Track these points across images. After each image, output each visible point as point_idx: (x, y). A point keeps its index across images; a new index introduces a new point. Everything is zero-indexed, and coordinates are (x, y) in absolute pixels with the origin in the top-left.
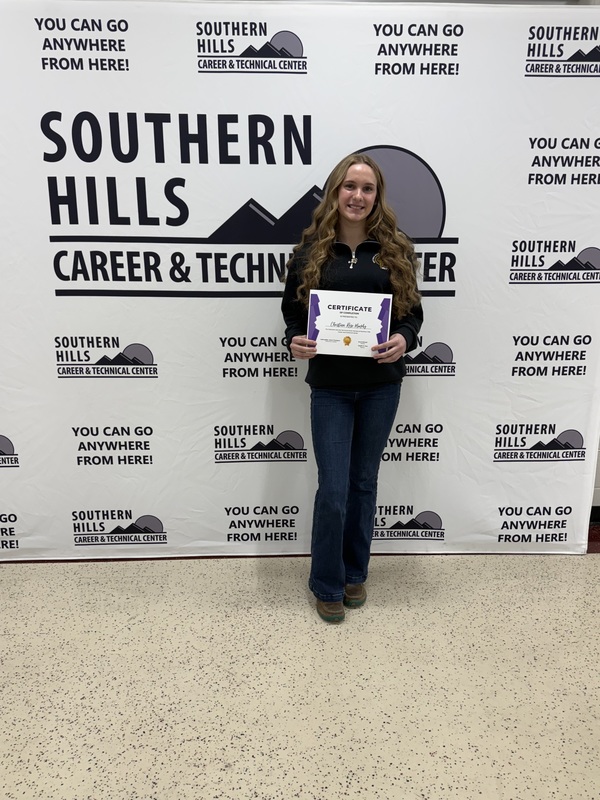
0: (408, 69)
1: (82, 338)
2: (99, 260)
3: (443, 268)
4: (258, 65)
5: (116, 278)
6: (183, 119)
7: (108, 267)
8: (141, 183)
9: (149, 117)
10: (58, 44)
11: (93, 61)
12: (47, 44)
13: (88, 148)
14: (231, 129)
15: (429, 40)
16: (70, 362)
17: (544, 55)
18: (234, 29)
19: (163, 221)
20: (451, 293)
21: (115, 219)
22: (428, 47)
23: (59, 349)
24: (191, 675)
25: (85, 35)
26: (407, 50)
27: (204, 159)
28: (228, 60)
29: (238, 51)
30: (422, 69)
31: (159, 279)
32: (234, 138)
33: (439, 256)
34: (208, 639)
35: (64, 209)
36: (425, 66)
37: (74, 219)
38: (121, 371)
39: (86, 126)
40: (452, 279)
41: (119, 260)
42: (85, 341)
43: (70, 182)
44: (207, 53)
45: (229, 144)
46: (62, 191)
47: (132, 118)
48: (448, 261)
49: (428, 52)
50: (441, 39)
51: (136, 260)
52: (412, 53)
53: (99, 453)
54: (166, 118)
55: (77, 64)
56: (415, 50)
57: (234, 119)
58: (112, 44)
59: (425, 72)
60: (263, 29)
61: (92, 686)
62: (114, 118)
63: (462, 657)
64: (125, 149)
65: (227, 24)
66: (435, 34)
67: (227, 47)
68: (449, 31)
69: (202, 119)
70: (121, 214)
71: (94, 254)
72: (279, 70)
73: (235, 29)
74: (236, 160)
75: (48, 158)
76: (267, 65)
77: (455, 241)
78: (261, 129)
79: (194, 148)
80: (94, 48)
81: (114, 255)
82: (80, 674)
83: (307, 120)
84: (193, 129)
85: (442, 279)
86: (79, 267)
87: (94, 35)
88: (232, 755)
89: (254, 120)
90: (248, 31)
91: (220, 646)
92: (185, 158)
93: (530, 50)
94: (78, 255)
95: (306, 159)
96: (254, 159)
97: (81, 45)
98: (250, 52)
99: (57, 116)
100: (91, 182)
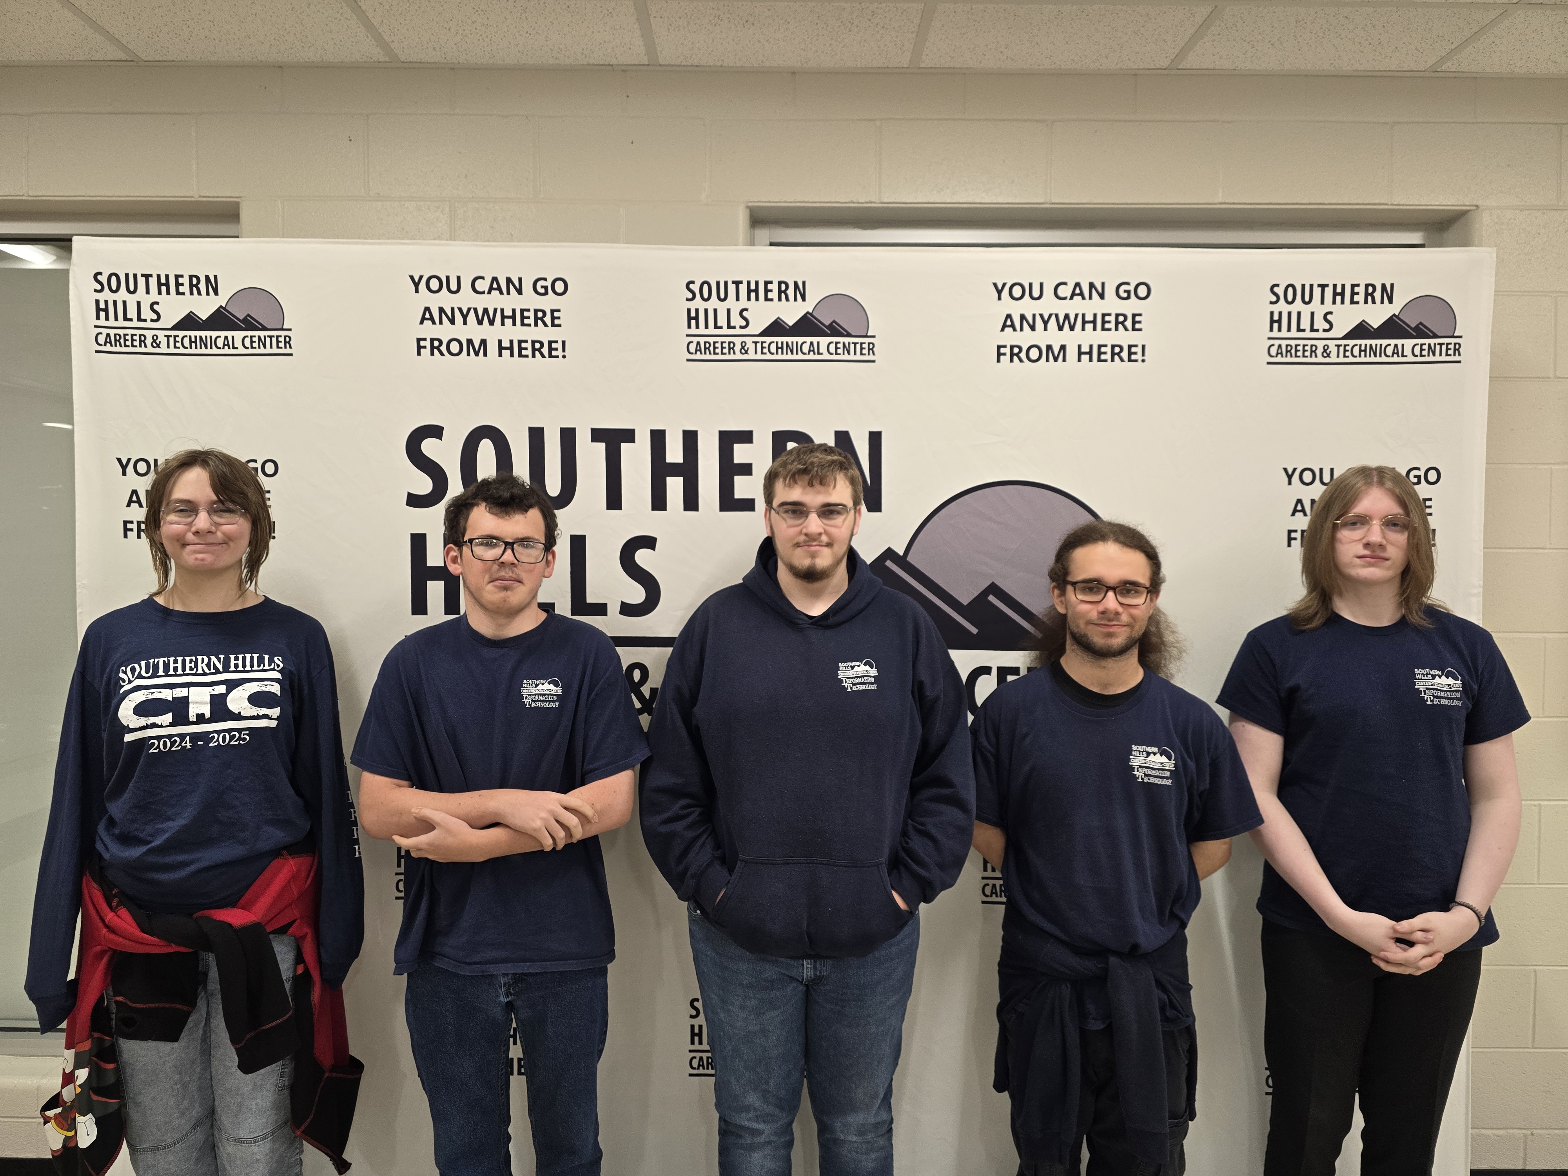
0: (1055, 353)
4: (790, 348)
6: (658, 438)
8: (578, 543)
9: (598, 435)
10: (447, 316)
11: (506, 344)
12: (426, 316)
14: (741, 453)
15: (1092, 307)
17: (1299, 329)
18: (749, 291)
19: (614, 609)
22: (1089, 318)
25: (493, 301)
26: (1053, 323)
27: (691, 503)
28: (738, 340)
29: (757, 327)
30: (1080, 353)
32: (746, 469)
35: (435, 589)
36: (1085, 349)
37: (453, 606)
39: (486, 449)
44: (702, 331)
45: (737, 478)
46: (435, 558)
47: (568, 436)
49: (1089, 326)
50: (1112, 305)
52: (1061, 328)
54: (629, 436)
55: (477, 348)
56: (1066, 322)
57: (746, 438)
58: (539, 317)
59: (1085, 358)
60: (801, 292)
62: (536, 436)
64: (553, 487)
65: (737, 283)
66: (1102, 296)
67: (736, 321)
68: (1124, 292)
69: (690, 438)
72: (826, 356)
73: (752, 291)
74: (746, 505)
75: (415, 501)
76: (806, 348)
79: (675, 486)
80: (509, 322)
84: (674, 455)
87: (510, 302)
89: (781, 439)
90: (774, 295)
92: (659, 503)
93: (1272, 321)
95: (874, 502)
98: (777, 328)
99: (435, 432)
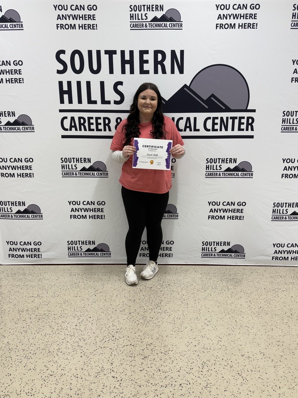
0: (232, 26)
1: (74, 158)
2: (82, 121)
3: (248, 124)
4: (159, 25)
5: (90, 130)
6: (123, 53)
7: (86, 125)
8: (102, 84)
9: (106, 52)
12: (59, 17)
13: (78, 67)
14: (145, 57)
15: (243, 12)
16: (68, 170)
18: (147, 8)
19: (112, 102)
20: (252, 137)
21: (90, 101)
22: (242, 15)
23: (63, 164)
24: (125, 317)
26: (232, 17)
27: (132, 72)
28: (144, 23)
29: (149, 19)
30: (239, 26)
31: (110, 130)
32: (147, 62)
33: (246, 118)
34: (133, 301)
35: (66, 97)
36: (241, 25)
37: (71, 102)
38: (91, 174)
39: (77, 57)
40: (252, 129)
41: (92, 121)
42: (75, 160)
43: (69, 83)
44: (134, 20)
45: (144, 64)
46: (65, 88)
47: (98, 52)
48: (250, 121)
49: (242, 18)
50: (249, 11)
51: (99, 121)
52: (234, 18)
53: (80, 213)
54: (115, 52)
55: (73, 27)
56: (236, 17)
57: (147, 52)
59: (240, 27)
60: (162, 8)
61: (80, 321)
62: (90, 52)
63: (255, 312)
64: (95, 67)
65: (144, 6)
66: (246, 8)
67: (144, 17)
68: (253, 7)
69: (131, 53)
70: (93, 99)
71: (80, 118)
72: (169, 28)
74: (147, 72)
75: (59, 72)
76: (163, 25)
77: (254, 111)
78: (160, 57)
79: (127, 67)
80: (81, 19)
81: (89, 118)
82: (74, 315)
83: (182, 52)
84: (127, 57)
85: (247, 130)
86: (73, 125)
87: (81, 13)
88: (147, 353)
89: (156, 53)
90: (154, 9)
91: (138, 305)
92: (123, 72)
93: (293, 16)
94: (73, 118)
95: (181, 71)
96: (156, 72)
97: (75, 17)
98: (155, 19)
99: (63, 52)
100: (79, 83)
